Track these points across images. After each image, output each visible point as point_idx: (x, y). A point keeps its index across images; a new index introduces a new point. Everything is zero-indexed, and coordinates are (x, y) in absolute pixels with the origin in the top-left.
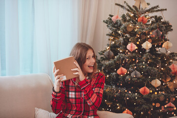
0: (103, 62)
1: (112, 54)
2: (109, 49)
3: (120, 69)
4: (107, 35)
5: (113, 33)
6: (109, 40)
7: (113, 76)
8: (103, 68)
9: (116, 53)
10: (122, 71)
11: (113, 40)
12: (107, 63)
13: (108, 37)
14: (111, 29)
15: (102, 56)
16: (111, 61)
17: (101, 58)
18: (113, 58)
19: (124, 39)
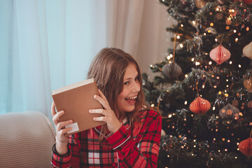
0: (159, 87)
1: (178, 69)
2: (171, 59)
3: (195, 101)
4: (168, 30)
5: (179, 25)
6: (173, 40)
7: (182, 116)
8: (159, 99)
9: (187, 67)
10: (199, 104)
11: (180, 41)
12: (168, 88)
13: (169, 35)
14: (175, 17)
15: (158, 74)
16: (177, 85)
17: (156, 78)
18: (181, 78)
19: (203, 38)
